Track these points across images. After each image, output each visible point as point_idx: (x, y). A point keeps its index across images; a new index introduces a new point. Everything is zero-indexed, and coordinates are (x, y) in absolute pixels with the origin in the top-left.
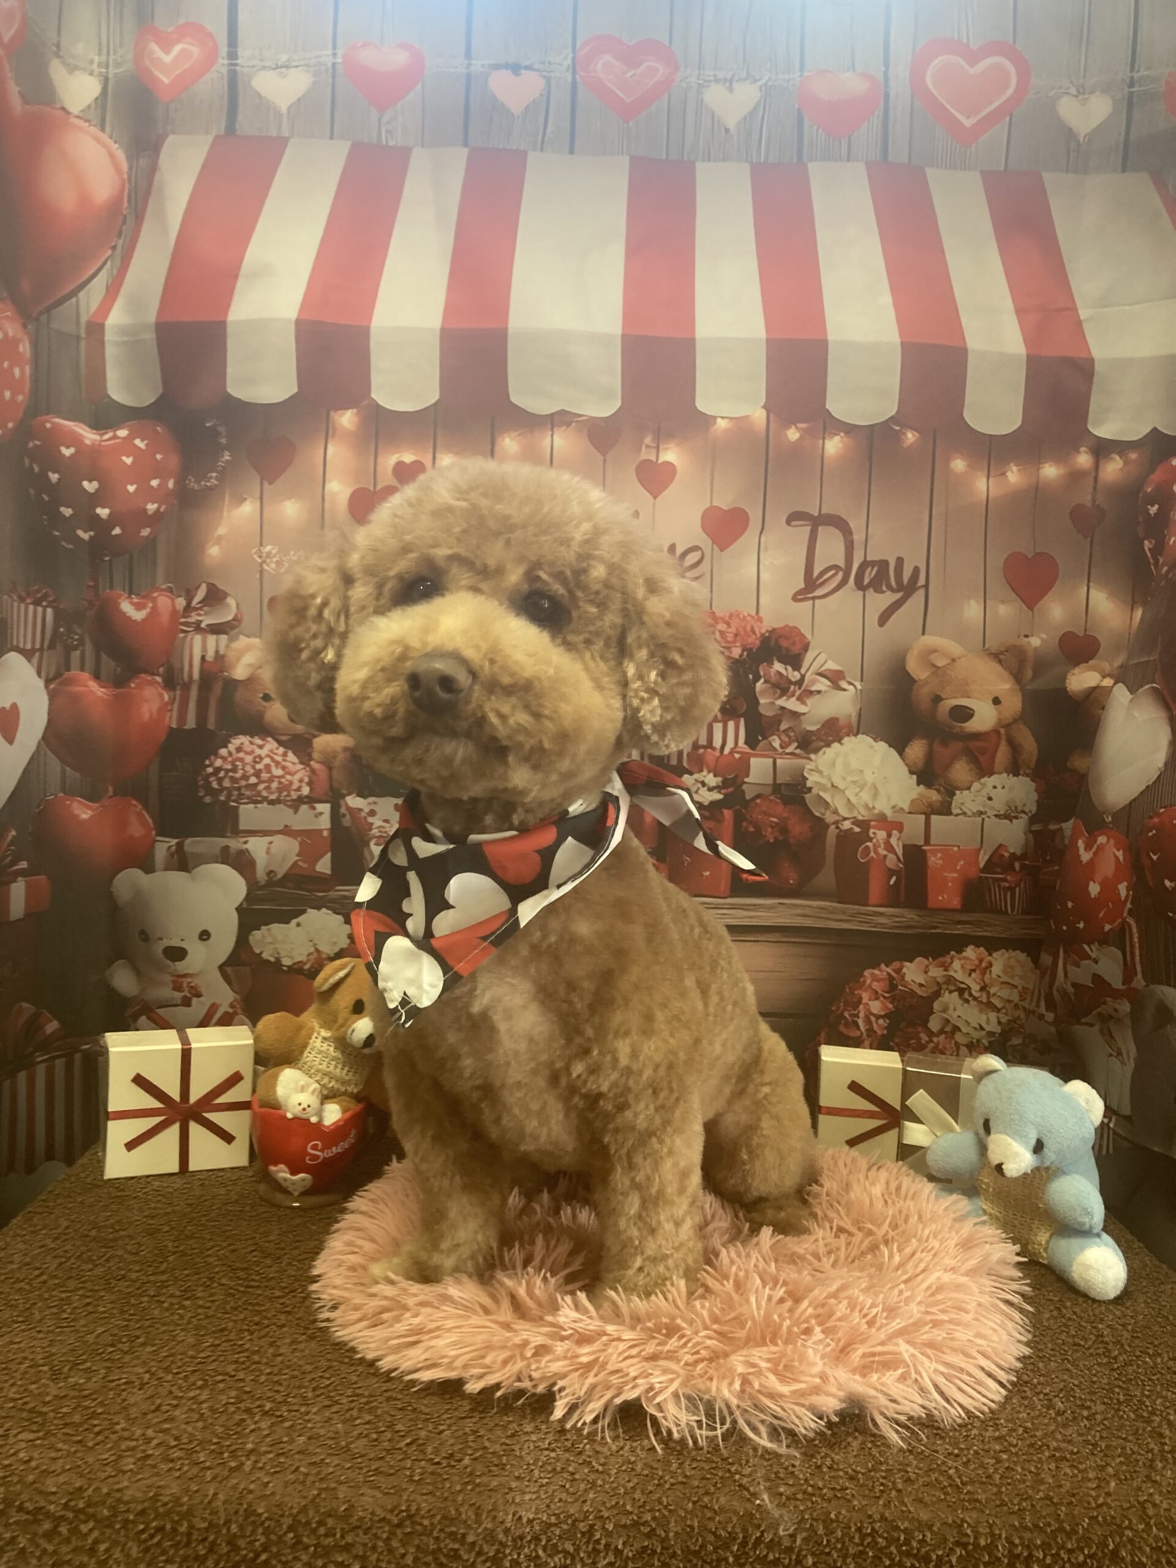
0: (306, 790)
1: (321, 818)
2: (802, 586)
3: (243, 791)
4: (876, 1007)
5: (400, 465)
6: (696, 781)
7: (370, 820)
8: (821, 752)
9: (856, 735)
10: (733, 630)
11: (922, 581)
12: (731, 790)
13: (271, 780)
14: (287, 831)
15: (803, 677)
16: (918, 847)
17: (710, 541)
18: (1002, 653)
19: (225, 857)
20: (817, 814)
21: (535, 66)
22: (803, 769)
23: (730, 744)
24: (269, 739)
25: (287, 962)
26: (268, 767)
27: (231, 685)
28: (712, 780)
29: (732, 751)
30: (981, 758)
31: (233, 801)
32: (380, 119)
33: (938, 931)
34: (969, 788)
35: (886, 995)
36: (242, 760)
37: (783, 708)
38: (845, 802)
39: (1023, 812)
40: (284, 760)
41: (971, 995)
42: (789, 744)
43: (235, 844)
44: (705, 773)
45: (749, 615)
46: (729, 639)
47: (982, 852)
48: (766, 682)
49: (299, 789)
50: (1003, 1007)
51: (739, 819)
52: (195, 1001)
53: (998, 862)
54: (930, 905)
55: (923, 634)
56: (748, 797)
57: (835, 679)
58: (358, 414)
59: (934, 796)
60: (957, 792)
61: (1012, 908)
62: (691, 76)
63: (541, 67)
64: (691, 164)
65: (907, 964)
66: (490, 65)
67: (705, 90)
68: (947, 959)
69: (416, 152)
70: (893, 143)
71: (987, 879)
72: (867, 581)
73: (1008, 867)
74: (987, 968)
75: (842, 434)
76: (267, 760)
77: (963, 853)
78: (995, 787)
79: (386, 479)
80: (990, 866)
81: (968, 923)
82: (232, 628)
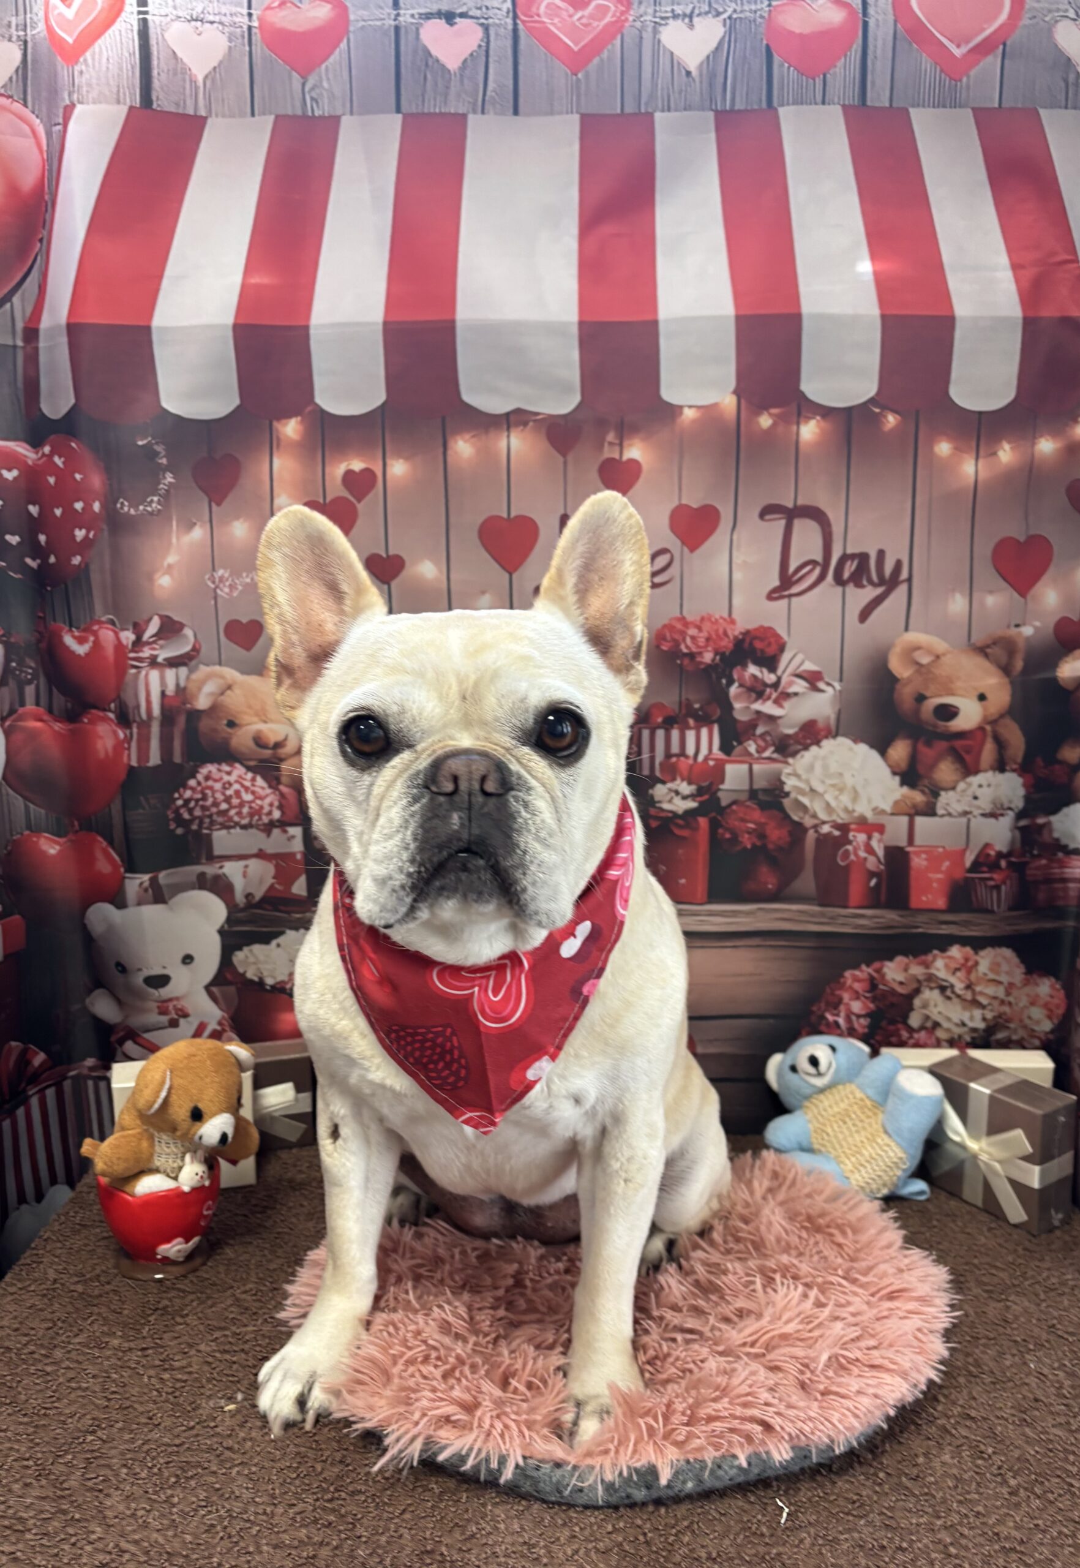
0: (277, 814)
1: (293, 841)
2: (776, 582)
3: (215, 817)
4: (857, 1006)
5: (349, 473)
6: (670, 790)
8: (799, 756)
9: (835, 736)
10: (704, 634)
11: (904, 575)
12: (706, 797)
13: (242, 805)
14: (261, 855)
15: (779, 679)
16: (904, 848)
17: (678, 542)
18: (988, 646)
19: (203, 883)
20: (796, 818)
21: (471, 13)
22: (779, 773)
23: (704, 751)
24: (237, 765)
25: (269, 981)
26: (237, 793)
27: (194, 716)
28: (685, 788)
29: (706, 759)
30: (967, 758)
31: (207, 828)
32: (303, 85)
33: (920, 930)
35: (868, 995)
36: (211, 788)
37: (758, 713)
38: (824, 805)
39: (1010, 809)
40: (253, 785)
41: (953, 992)
42: (764, 749)
43: (210, 870)
44: (678, 781)
45: (722, 618)
46: (701, 644)
47: (968, 853)
48: (741, 685)
49: (270, 813)
50: (990, 1004)
51: (714, 825)
52: (182, 1021)
53: (986, 861)
54: (912, 906)
55: (907, 629)
56: (724, 803)
57: (813, 680)
58: (302, 422)
59: (918, 797)
60: (943, 793)
61: (999, 906)
62: (646, 13)
63: (478, 13)
64: (650, 116)
65: (888, 964)
66: (420, 14)
67: (661, 29)
68: (929, 957)
69: (346, 122)
70: (873, 83)
71: (973, 879)
72: (846, 575)
73: (994, 865)
74: (973, 967)
75: (818, 418)
76: (236, 787)
77: (948, 854)
78: (980, 786)
79: (336, 490)
80: (976, 866)
81: (954, 923)
82: (191, 659)
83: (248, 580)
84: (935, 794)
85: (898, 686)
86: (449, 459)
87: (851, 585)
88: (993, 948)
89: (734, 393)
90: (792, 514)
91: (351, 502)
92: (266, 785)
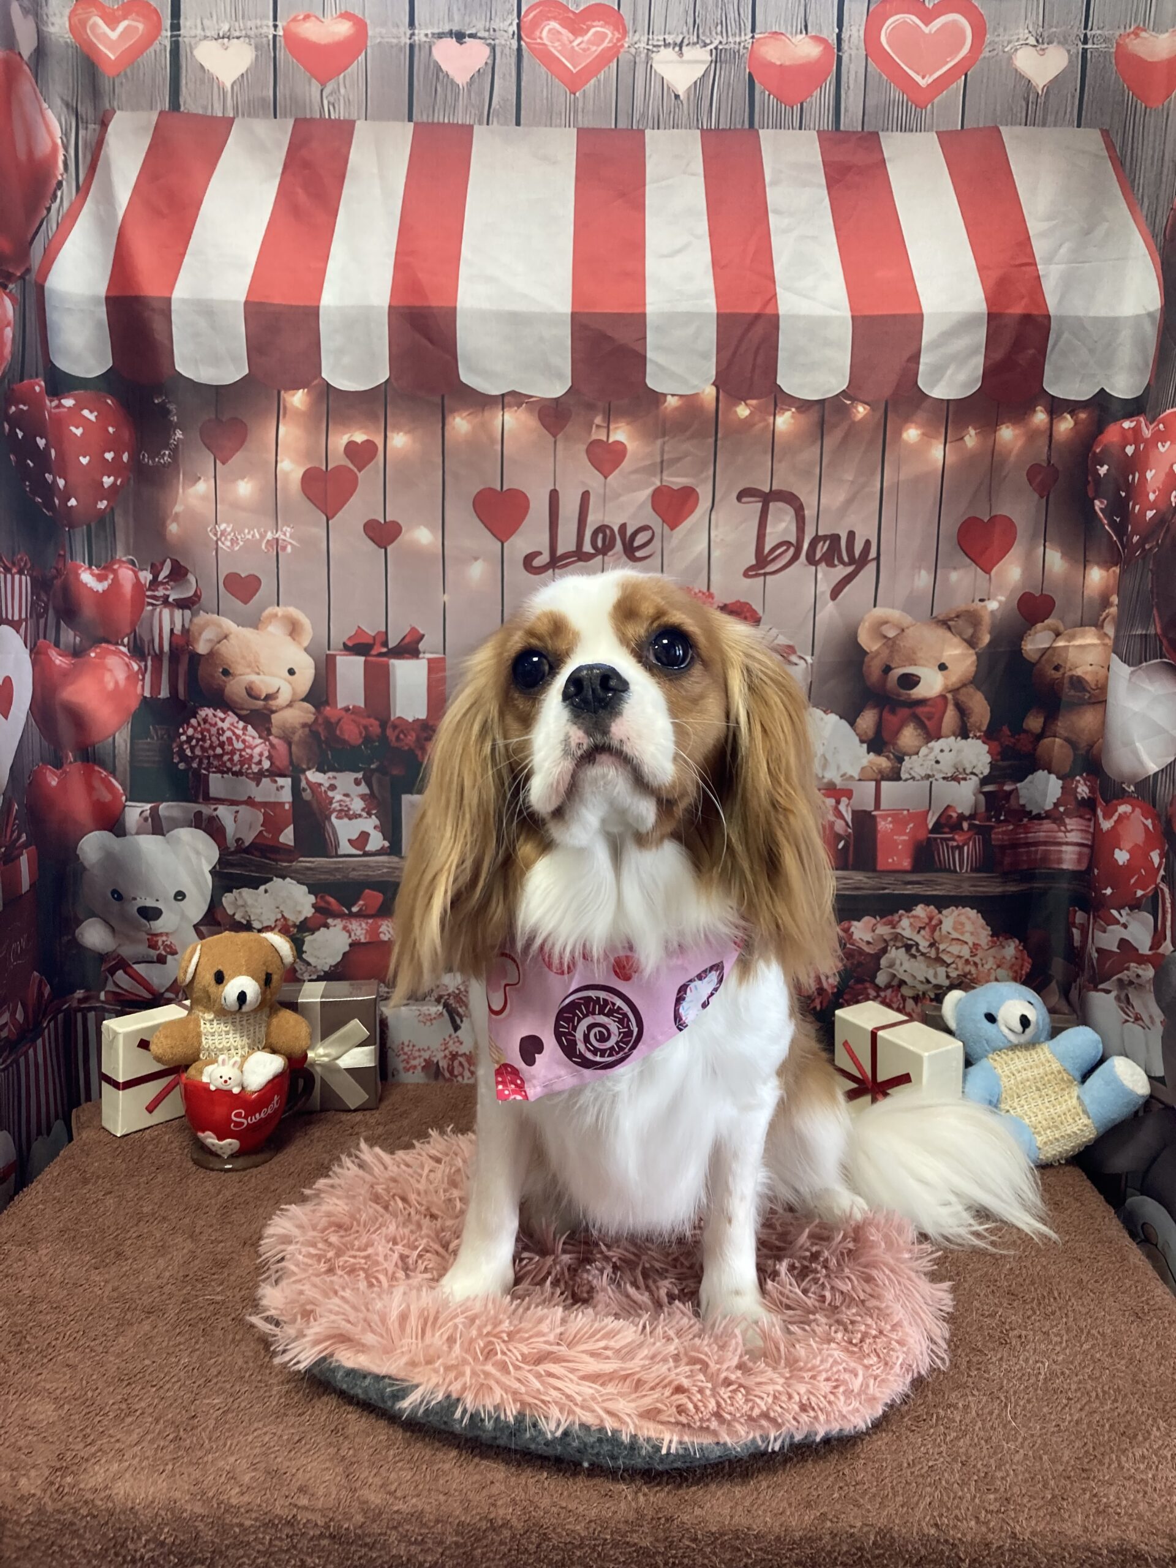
0: (266, 764)
1: (282, 791)
2: (752, 561)
3: (213, 760)
5: (351, 444)
7: (330, 794)
11: (873, 554)
13: (233, 752)
14: (250, 802)
16: (870, 812)
17: (659, 520)
19: (197, 822)
21: (479, 34)
26: (230, 740)
31: (205, 769)
32: (322, 91)
33: (887, 891)
34: (917, 753)
36: (208, 731)
39: (974, 774)
40: (244, 734)
41: (918, 951)
47: (930, 815)
49: (260, 763)
50: (953, 963)
53: (947, 823)
54: (880, 867)
57: (785, 653)
58: (308, 392)
59: (883, 762)
60: (906, 758)
61: (961, 867)
62: (639, 41)
63: (486, 34)
64: (643, 132)
65: (855, 923)
66: (433, 34)
67: (654, 55)
68: (896, 917)
69: (360, 125)
70: (846, 110)
71: (935, 839)
72: (818, 556)
73: (956, 827)
74: (935, 927)
75: (793, 410)
76: (228, 734)
77: (912, 817)
78: (942, 751)
79: (338, 458)
80: (938, 827)
81: (918, 883)
82: (194, 603)
83: (250, 537)
84: (901, 760)
85: (866, 659)
86: (448, 432)
87: (823, 564)
88: (957, 907)
89: (714, 384)
90: (768, 498)
91: (352, 471)
92: (256, 734)
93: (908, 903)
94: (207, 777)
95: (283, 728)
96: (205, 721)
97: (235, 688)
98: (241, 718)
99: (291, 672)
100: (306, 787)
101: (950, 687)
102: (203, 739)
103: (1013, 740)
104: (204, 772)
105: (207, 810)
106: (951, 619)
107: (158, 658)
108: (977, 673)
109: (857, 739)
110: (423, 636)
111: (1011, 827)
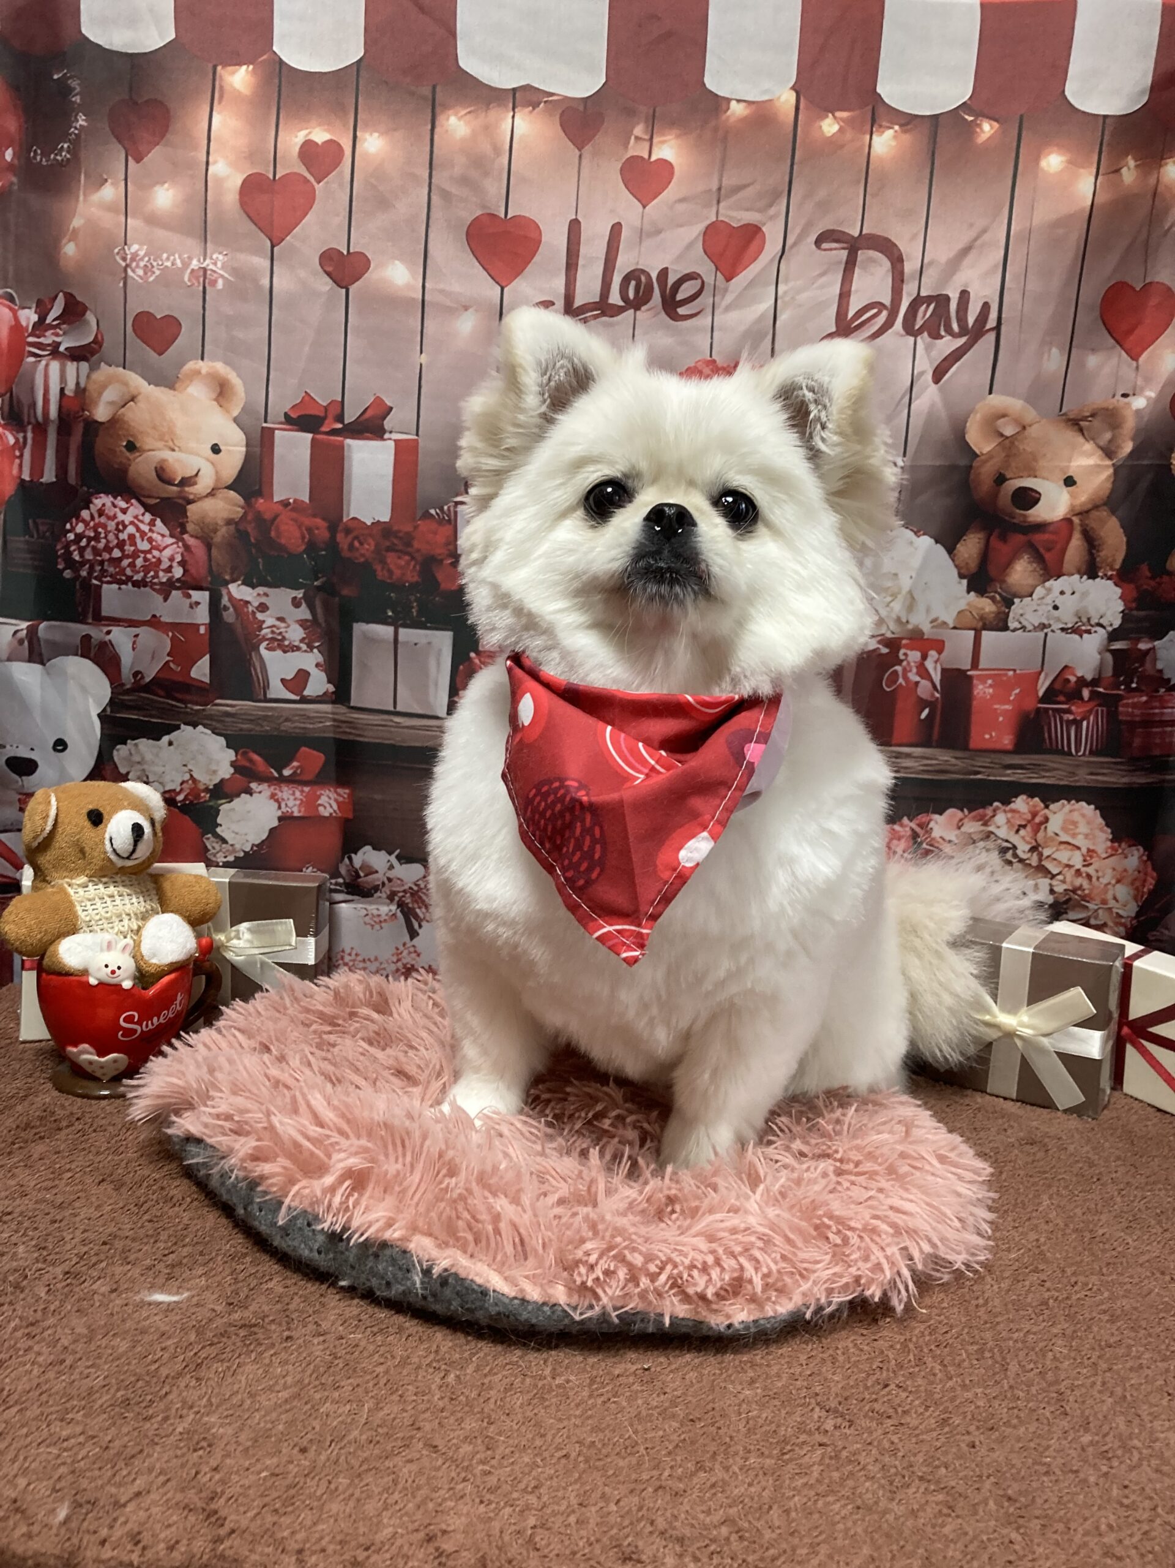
0: (181, 574)
1: (197, 609)
2: (831, 327)
3: (107, 566)
5: (308, 144)
7: (260, 616)
11: (992, 323)
13: (135, 555)
14: (155, 623)
16: (964, 672)
17: (711, 267)
19: (83, 648)
26: (131, 539)
31: (97, 579)
33: (979, 776)
39: (1101, 625)
40: (151, 531)
41: (1016, 855)
47: (1042, 676)
49: (169, 570)
50: (1060, 874)
53: (1063, 689)
54: (972, 745)
58: (254, 72)
59: (986, 606)
61: (1077, 750)
65: (936, 817)
68: (989, 811)
71: (1047, 710)
72: (919, 323)
73: (1074, 695)
74: (1041, 823)
75: (897, 127)
76: (131, 529)
77: (1019, 679)
78: (1062, 593)
79: (291, 164)
80: (1051, 695)
81: (1021, 767)
82: (93, 354)
83: (169, 264)
84: (1009, 603)
86: (436, 137)
87: (925, 334)
88: (1069, 801)
89: (793, 88)
90: (854, 246)
91: (307, 181)
92: (167, 533)
93: (1006, 793)
94: (100, 587)
95: (202, 523)
96: (101, 513)
97: (142, 468)
98: (148, 508)
99: (216, 449)
100: (228, 604)
101: (1078, 509)
102: (97, 538)
103: (1152, 583)
104: (95, 582)
105: (97, 633)
106: (1085, 419)
107: (41, 429)
108: (1113, 491)
109: (955, 572)
110: (391, 409)
111: (1144, 699)
